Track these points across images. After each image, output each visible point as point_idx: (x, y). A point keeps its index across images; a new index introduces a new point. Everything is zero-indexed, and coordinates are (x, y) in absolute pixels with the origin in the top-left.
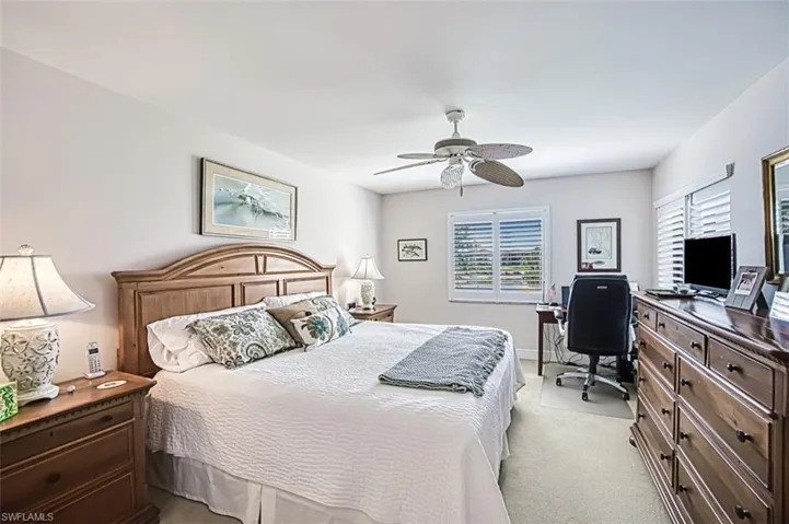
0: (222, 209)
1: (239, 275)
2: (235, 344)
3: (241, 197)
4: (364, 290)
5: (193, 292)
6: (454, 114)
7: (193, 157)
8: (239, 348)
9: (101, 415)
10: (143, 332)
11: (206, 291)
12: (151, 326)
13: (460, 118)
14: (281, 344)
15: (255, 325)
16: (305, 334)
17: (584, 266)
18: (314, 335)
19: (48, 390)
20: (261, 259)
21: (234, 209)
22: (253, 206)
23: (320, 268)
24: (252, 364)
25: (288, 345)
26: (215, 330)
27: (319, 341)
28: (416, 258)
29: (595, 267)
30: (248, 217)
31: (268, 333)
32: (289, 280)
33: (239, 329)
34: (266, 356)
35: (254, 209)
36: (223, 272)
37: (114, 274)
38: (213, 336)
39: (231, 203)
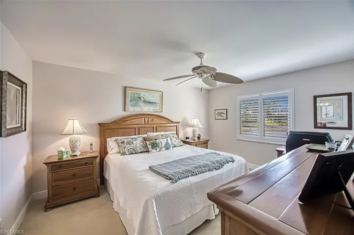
0: (132, 102)
1: (137, 124)
2: (125, 148)
3: (139, 98)
4: (194, 131)
5: (122, 130)
6: (200, 55)
7: (123, 86)
8: (126, 149)
9: (85, 162)
10: (105, 141)
11: (126, 130)
12: (108, 139)
13: (203, 56)
14: (143, 150)
15: (135, 142)
16: (150, 147)
17: (319, 125)
18: (152, 148)
19: (78, 153)
20: (147, 119)
21: (137, 102)
22: (144, 100)
23: (173, 122)
24: (130, 155)
25: (145, 150)
26: (121, 142)
27: (154, 151)
28: (222, 118)
29: (328, 125)
30: (142, 104)
31: (138, 145)
32: (158, 127)
33: (129, 143)
34: (136, 153)
35: (144, 102)
36: (131, 123)
37: (98, 124)
38: (120, 144)
39: (135, 100)
